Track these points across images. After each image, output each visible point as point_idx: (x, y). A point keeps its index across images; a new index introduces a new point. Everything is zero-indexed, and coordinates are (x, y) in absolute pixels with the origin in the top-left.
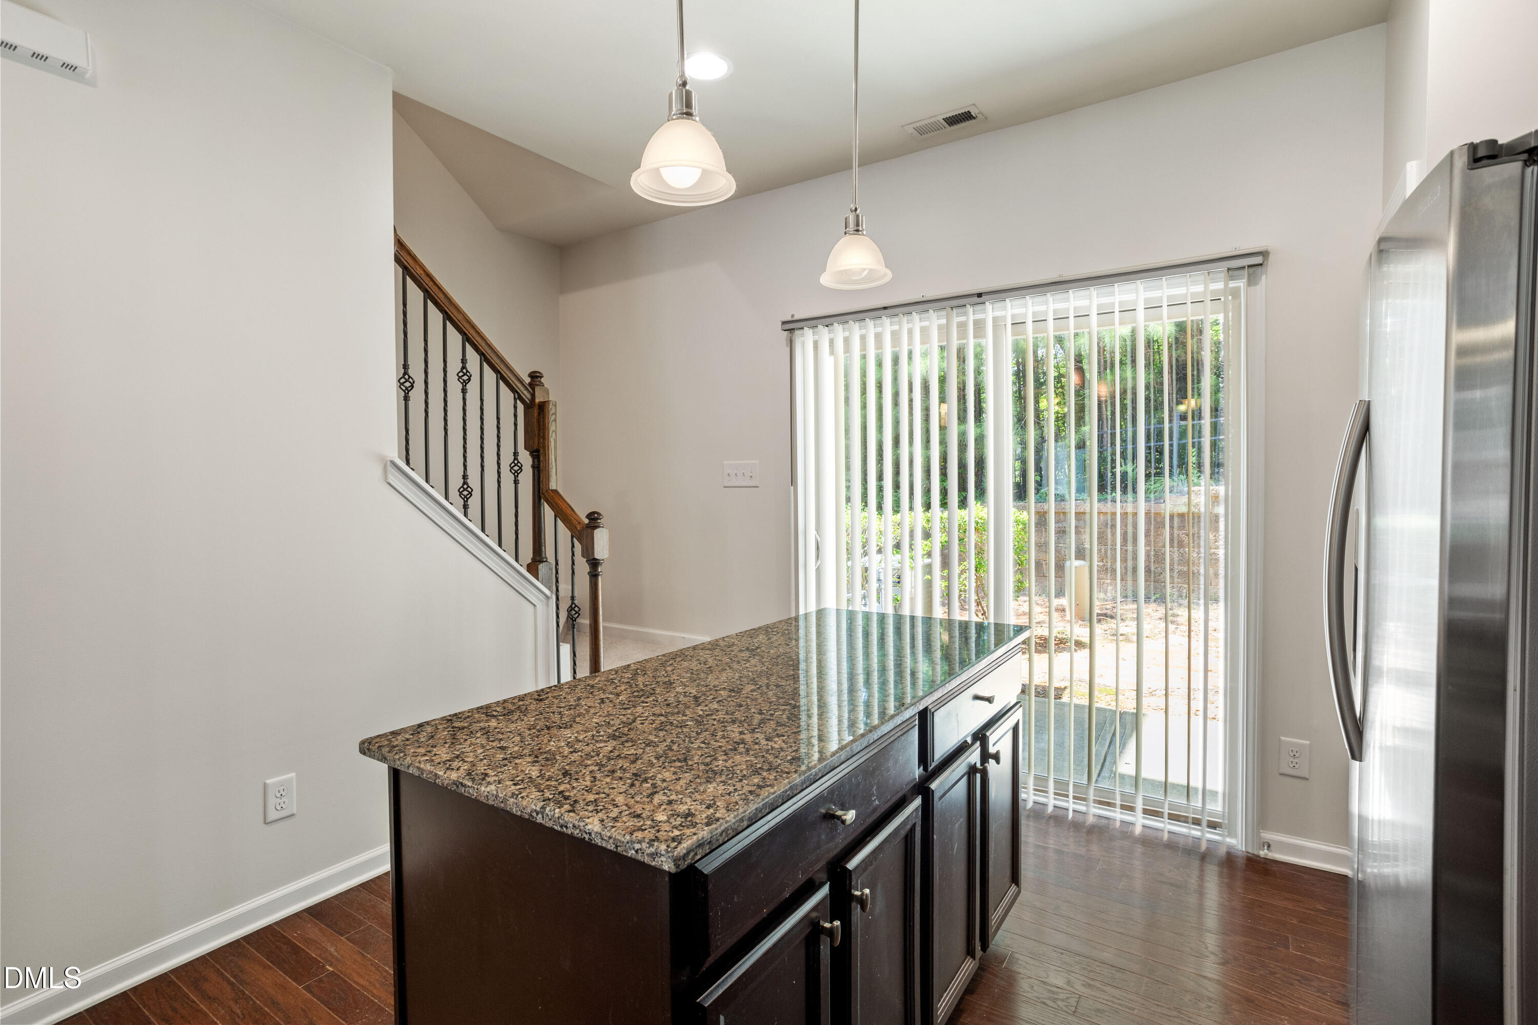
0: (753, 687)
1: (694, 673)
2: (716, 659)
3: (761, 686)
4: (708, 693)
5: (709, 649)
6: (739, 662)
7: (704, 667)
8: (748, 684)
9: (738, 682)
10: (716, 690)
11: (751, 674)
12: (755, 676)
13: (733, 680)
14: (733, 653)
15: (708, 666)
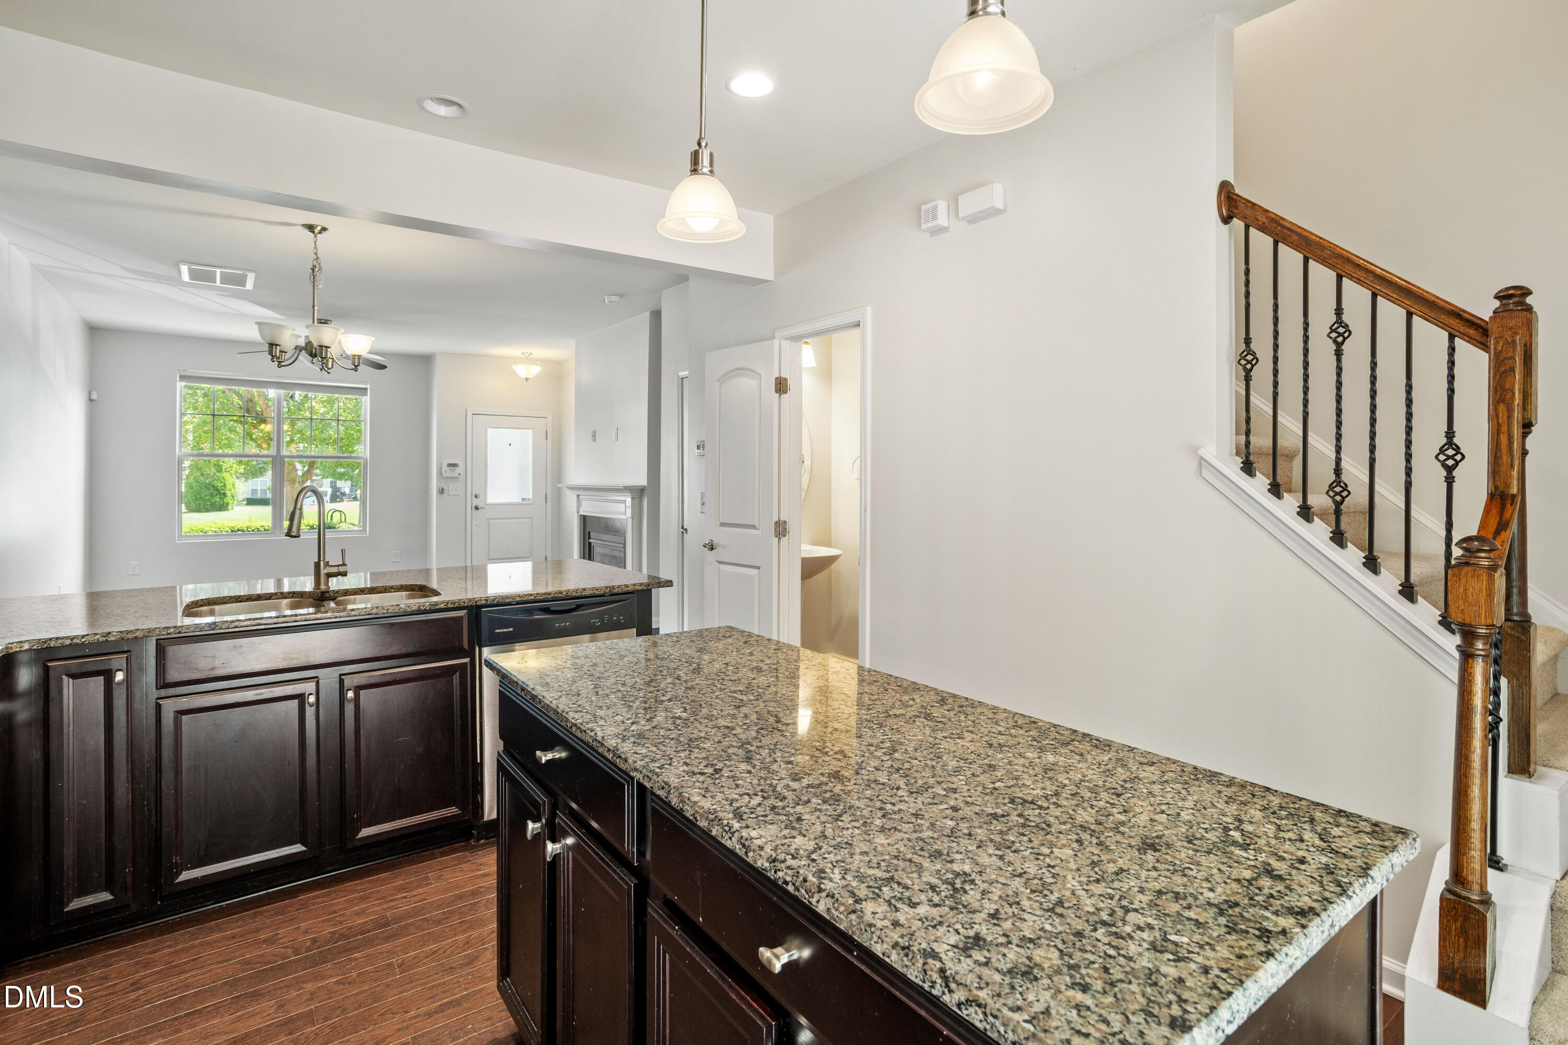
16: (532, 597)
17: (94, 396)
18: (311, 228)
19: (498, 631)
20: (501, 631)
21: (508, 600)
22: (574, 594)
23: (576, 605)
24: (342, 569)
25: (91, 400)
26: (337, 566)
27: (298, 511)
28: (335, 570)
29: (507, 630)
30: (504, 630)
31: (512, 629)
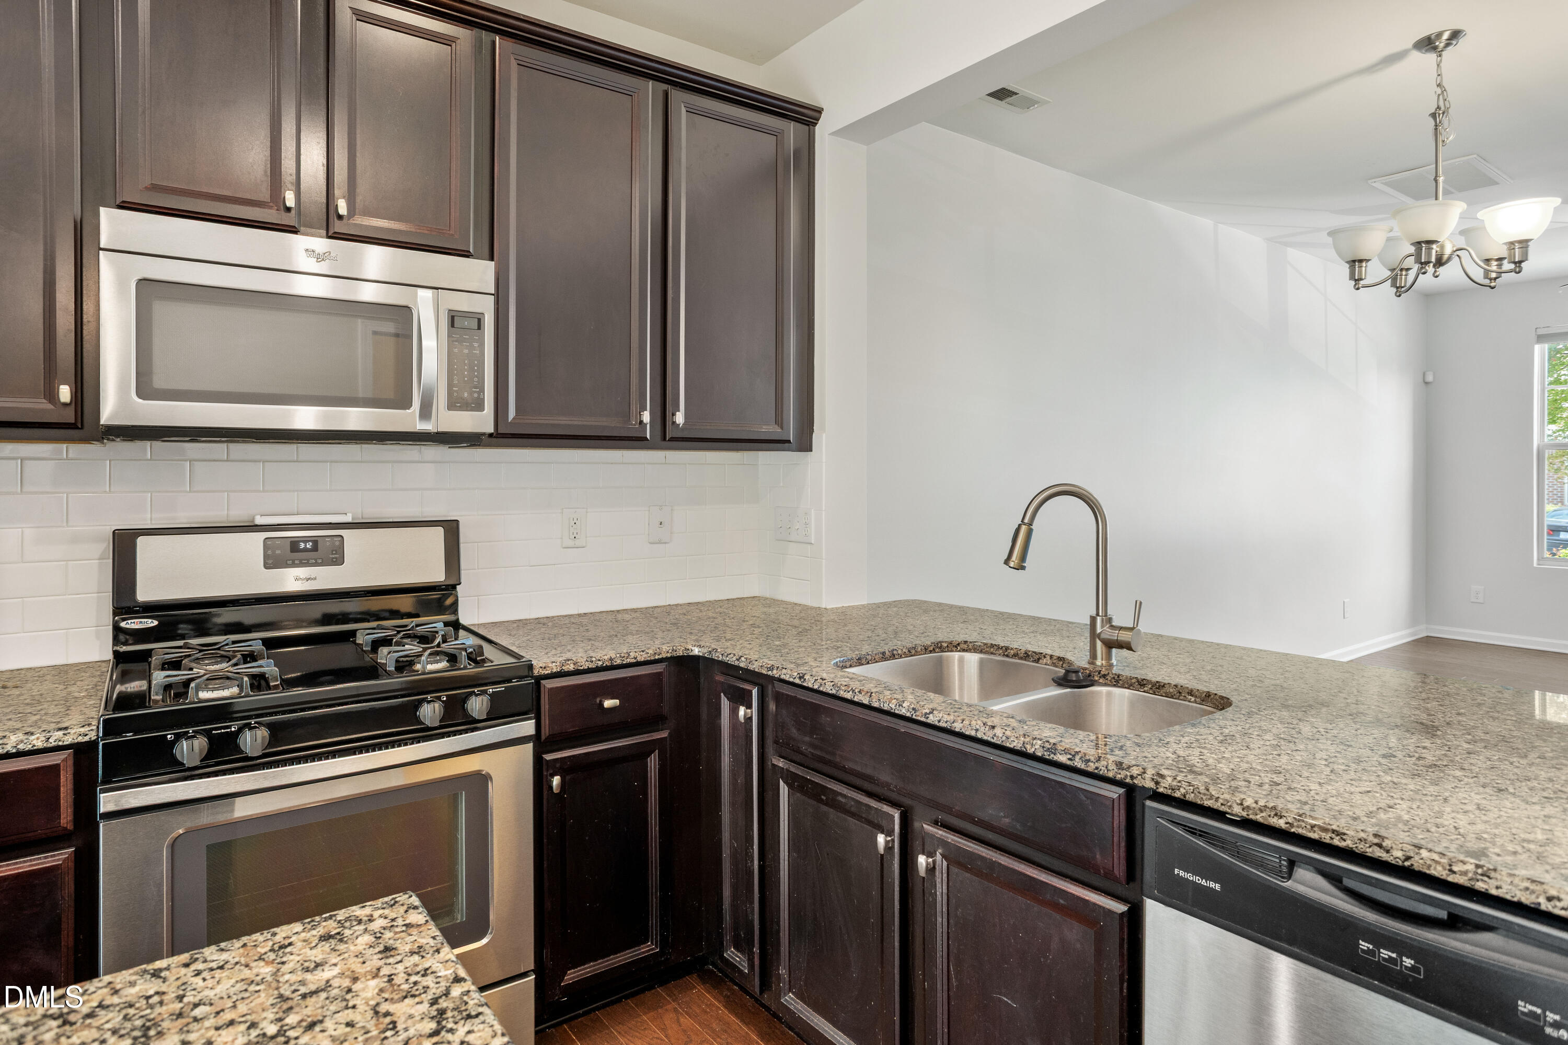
17: (1430, 378)
18: (1428, 43)
19: (1182, 873)
20: (1190, 877)
21: (1209, 802)
23: (1450, 915)
24: (1124, 636)
25: (1426, 383)
26: (1121, 628)
27: (1024, 528)
28: (1114, 635)
29: (1204, 882)
30: (1197, 879)
31: (1218, 887)
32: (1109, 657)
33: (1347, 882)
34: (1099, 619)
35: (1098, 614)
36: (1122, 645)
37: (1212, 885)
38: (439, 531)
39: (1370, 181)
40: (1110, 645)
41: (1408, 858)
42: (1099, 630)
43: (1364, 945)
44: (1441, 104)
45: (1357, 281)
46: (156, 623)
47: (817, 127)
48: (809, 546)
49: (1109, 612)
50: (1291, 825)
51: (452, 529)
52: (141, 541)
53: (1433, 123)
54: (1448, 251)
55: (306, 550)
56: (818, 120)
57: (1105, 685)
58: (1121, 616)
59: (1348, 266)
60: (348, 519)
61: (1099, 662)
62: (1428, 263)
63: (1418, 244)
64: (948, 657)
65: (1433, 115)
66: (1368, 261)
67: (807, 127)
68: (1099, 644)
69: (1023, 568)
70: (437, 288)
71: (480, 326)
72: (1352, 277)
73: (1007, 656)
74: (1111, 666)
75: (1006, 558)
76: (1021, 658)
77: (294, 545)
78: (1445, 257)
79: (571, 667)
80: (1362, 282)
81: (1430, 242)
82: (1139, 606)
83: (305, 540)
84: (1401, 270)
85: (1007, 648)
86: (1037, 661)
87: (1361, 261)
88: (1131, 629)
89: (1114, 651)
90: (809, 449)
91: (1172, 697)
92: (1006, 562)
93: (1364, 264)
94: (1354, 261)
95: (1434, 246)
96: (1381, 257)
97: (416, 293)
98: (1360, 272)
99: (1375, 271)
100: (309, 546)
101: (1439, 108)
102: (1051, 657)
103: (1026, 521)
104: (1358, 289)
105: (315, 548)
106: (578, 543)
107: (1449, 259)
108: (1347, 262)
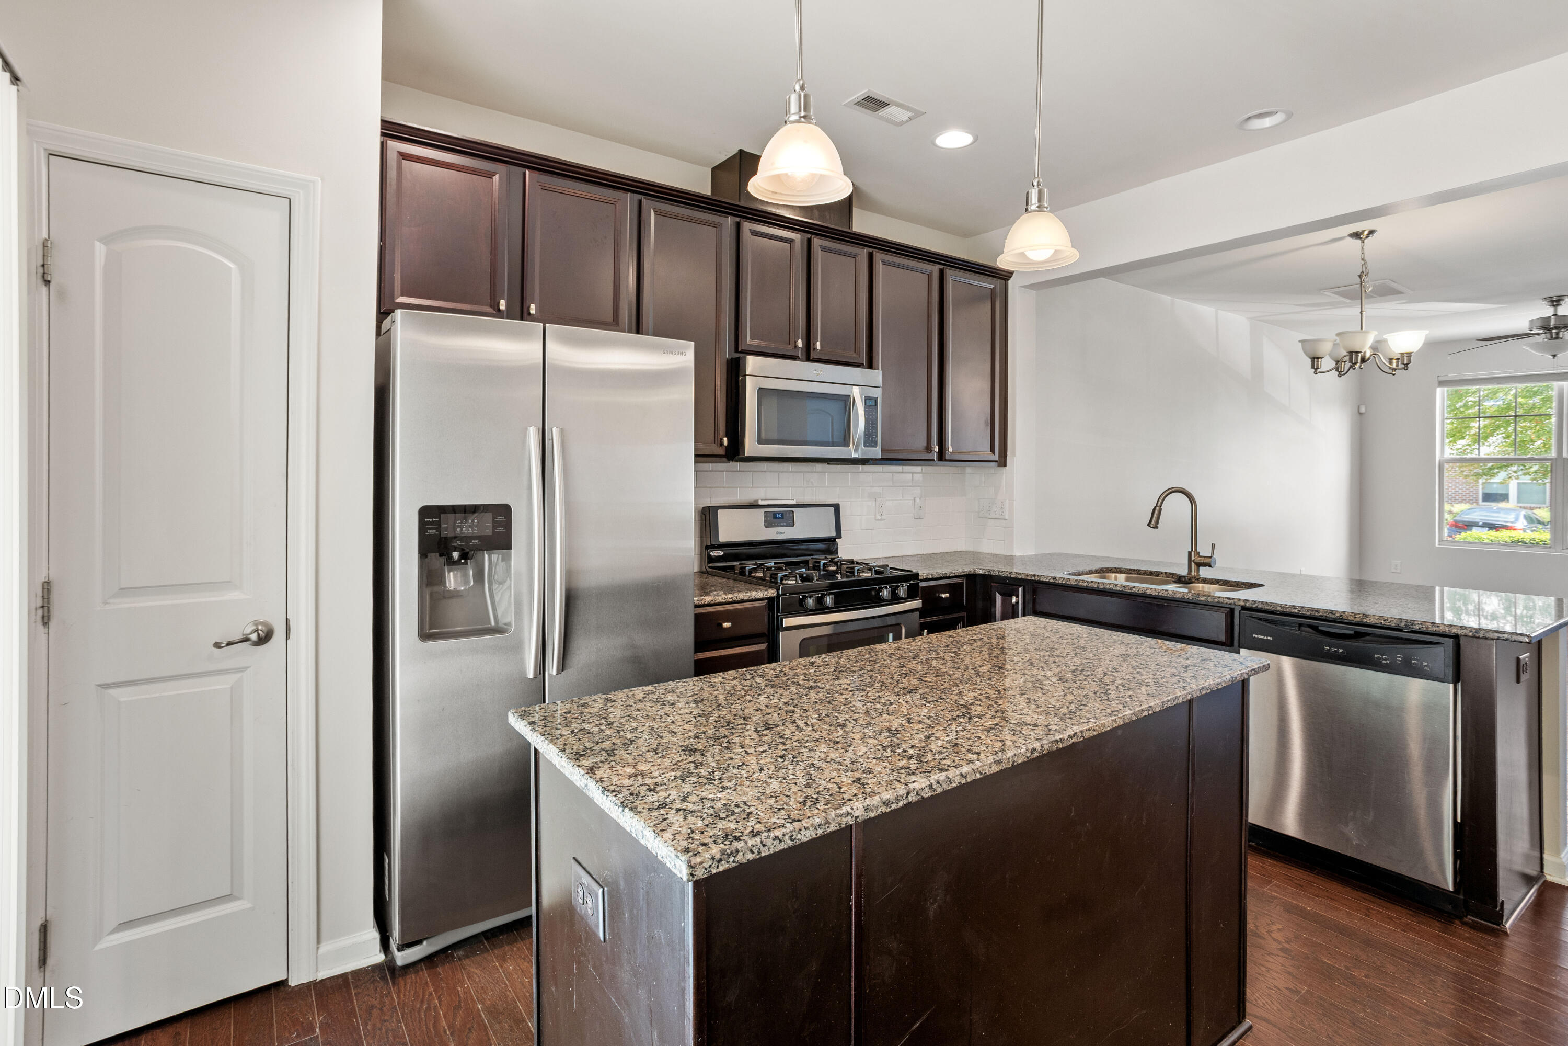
0: (980, 669)
1: (1040, 690)
2: (1016, 705)
3: (973, 669)
4: (1022, 668)
5: (1027, 725)
6: (988, 698)
7: (1029, 695)
8: (984, 672)
9: (993, 674)
10: (1015, 669)
11: (978, 682)
12: (975, 679)
13: (997, 677)
14: (992, 713)
15: (1025, 696)
16: (1296, 611)
17: (1363, 410)
18: (1356, 235)
19: (1256, 636)
20: (1259, 637)
21: (1267, 608)
22: (1351, 618)
23: (1355, 632)
24: (1206, 560)
25: (1360, 414)
26: (1205, 557)
27: (1157, 508)
28: (1202, 560)
29: (1265, 638)
30: (1263, 637)
31: (1271, 638)
32: (1198, 571)
33: (1320, 628)
34: (1193, 553)
35: (1192, 550)
36: (1205, 565)
37: (1269, 638)
38: (832, 509)
39: (1322, 292)
40: (1199, 565)
41: (1341, 616)
42: (1193, 558)
43: (1326, 648)
44: (1364, 269)
45: (1316, 370)
46: (723, 553)
47: (1009, 282)
48: (1004, 521)
49: (1198, 551)
50: (1300, 611)
51: (837, 507)
52: (719, 511)
53: (1359, 281)
54: (1368, 355)
55: (779, 518)
56: (1011, 277)
57: (1199, 583)
58: (1204, 550)
59: (1310, 360)
60: (794, 502)
61: (1193, 573)
62: (1356, 363)
63: (1351, 353)
64: (1108, 576)
65: (1360, 276)
66: (1321, 358)
67: (1004, 281)
68: (1193, 564)
69: (1157, 528)
70: (860, 386)
71: (876, 404)
72: (1313, 367)
73: (1140, 574)
74: (1199, 575)
75: (1148, 522)
76: (1148, 575)
77: (775, 514)
78: (1367, 358)
79: (931, 577)
80: (1318, 370)
81: (1357, 352)
82: (1213, 546)
83: (779, 513)
84: (1343, 362)
85: (1139, 570)
86: (1158, 576)
87: (1318, 358)
88: (1211, 557)
89: (1201, 568)
90: (1005, 466)
91: (1234, 587)
92: (1149, 525)
93: (1320, 360)
94: (1314, 358)
95: (1360, 355)
96: (1330, 355)
97: (852, 389)
98: (1318, 364)
99: (1327, 363)
100: (780, 515)
101: (1362, 272)
102: (1166, 573)
103: (1159, 504)
104: (1316, 374)
105: (782, 517)
106: (883, 517)
107: (1369, 359)
108: (1311, 358)
